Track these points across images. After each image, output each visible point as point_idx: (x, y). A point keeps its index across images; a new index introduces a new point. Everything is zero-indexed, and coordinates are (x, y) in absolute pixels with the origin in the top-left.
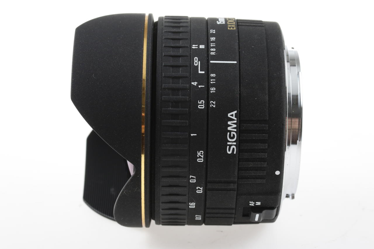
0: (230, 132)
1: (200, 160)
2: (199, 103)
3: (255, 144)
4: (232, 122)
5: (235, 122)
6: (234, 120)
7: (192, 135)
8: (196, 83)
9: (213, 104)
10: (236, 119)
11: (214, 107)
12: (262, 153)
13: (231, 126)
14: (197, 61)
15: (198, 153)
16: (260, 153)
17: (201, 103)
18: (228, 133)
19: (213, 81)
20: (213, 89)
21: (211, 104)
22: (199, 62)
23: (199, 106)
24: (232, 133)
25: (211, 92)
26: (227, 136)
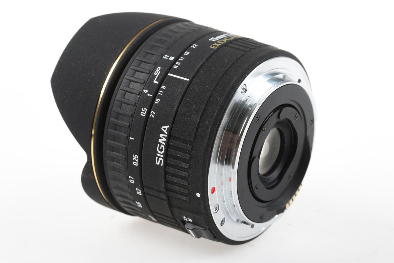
0: (160, 144)
1: (136, 164)
2: (142, 110)
3: (179, 162)
4: (163, 136)
5: (166, 136)
6: (165, 134)
7: (131, 138)
8: (147, 91)
9: (153, 114)
10: (167, 133)
11: (153, 117)
12: (184, 172)
13: (162, 139)
14: (158, 71)
15: (134, 157)
16: (183, 171)
17: (144, 110)
18: (159, 145)
19: (161, 93)
20: (158, 100)
21: (151, 114)
22: (160, 72)
23: (142, 113)
24: (162, 145)
25: (155, 102)
26: (157, 147)
